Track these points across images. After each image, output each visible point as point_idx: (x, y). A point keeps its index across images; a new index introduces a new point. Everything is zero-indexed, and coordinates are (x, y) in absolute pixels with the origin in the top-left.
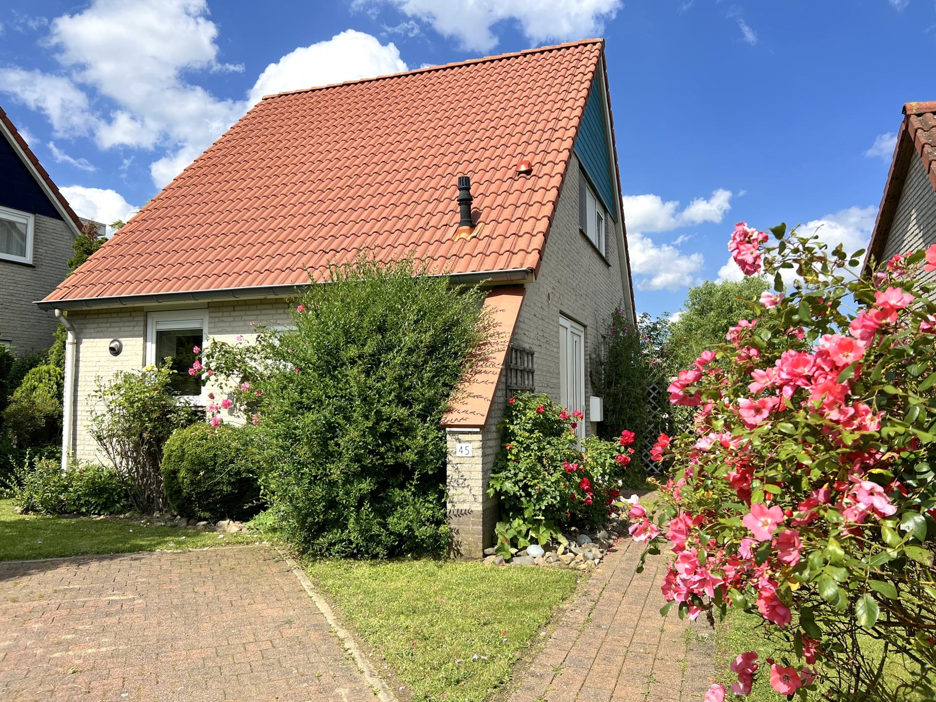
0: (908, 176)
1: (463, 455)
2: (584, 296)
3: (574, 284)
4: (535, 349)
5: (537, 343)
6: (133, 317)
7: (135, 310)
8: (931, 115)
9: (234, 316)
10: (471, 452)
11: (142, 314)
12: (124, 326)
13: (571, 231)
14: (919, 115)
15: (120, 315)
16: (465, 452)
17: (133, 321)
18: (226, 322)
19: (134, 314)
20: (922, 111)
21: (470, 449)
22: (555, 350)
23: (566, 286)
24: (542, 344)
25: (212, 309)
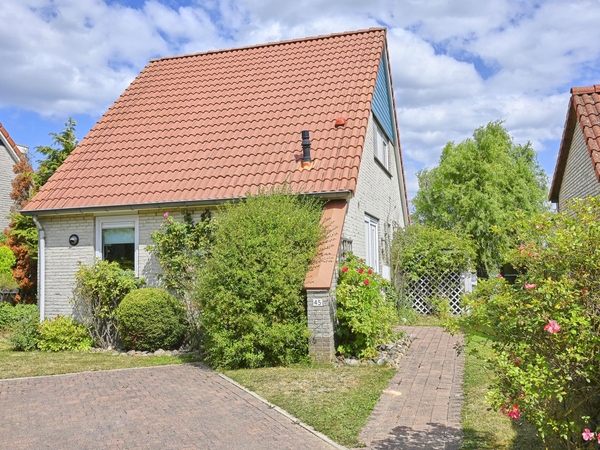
0: (576, 129)
1: (317, 305)
2: (377, 200)
3: (372, 193)
4: (353, 238)
5: (354, 234)
6: (86, 220)
7: (87, 215)
8: (587, 95)
9: (157, 220)
10: (322, 304)
11: (92, 218)
12: (80, 226)
13: (369, 159)
14: (580, 95)
15: (77, 219)
16: (318, 303)
17: (86, 223)
18: (151, 223)
19: (86, 218)
20: (581, 93)
21: (321, 301)
22: (363, 237)
23: (367, 195)
24: (356, 235)
25: (141, 215)
